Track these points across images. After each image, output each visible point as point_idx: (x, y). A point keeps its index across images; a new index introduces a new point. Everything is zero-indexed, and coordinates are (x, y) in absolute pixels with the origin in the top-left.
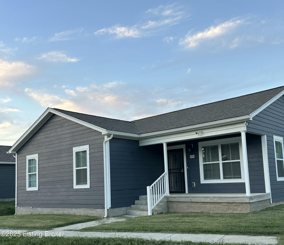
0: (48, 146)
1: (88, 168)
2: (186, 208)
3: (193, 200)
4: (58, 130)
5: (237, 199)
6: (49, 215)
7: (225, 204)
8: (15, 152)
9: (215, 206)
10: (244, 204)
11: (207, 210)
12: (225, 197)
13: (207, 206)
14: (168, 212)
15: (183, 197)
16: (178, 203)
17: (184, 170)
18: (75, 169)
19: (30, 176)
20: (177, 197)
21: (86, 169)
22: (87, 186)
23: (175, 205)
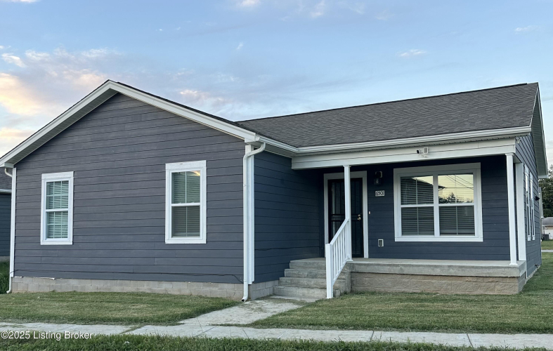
0: (101, 158)
1: (203, 205)
2: (389, 284)
3: (406, 271)
4: (128, 127)
5: (496, 270)
6: (104, 294)
7: (470, 279)
8: (11, 166)
9: (450, 282)
10: (508, 280)
11: (433, 289)
12: (473, 267)
13: (433, 281)
14: (353, 292)
15: (384, 265)
16: (373, 275)
17: (362, 216)
18: (169, 205)
19: (49, 214)
20: (372, 265)
21: (198, 207)
22: (201, 239)
23: (366, 279)
